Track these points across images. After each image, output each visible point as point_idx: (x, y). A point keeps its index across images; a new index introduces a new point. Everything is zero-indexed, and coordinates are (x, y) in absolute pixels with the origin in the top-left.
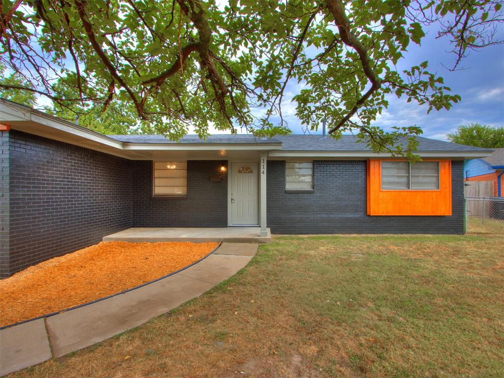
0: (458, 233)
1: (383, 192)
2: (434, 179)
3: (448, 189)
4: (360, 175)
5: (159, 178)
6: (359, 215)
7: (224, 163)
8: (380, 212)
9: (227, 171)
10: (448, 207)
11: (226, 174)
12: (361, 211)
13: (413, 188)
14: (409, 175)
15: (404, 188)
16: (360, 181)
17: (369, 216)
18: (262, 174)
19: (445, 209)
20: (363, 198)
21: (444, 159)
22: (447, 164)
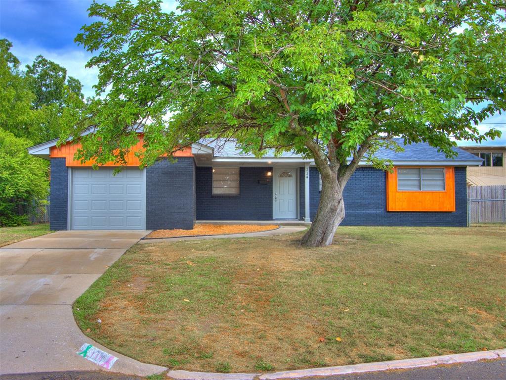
0: (462, 226)
1: (399, 192)
2: (440, 183)
3: (452, 190)
4: (381, 179)
5: (217, 180)
6: (380, 211)
7: (270, 169)
8: (397, 208)
9: (272, 175)
10: (452, 205)
11: (271, 177)
12: (381, 208)
13: (424, 189)
14: (420, 180)
15: (416, 189)
16: (381, 184)
17: (388, 212)
18: (306, 178)
19: (449, 205)
20: (383, 198)
21: (448, 167)
22: (451, 170)
